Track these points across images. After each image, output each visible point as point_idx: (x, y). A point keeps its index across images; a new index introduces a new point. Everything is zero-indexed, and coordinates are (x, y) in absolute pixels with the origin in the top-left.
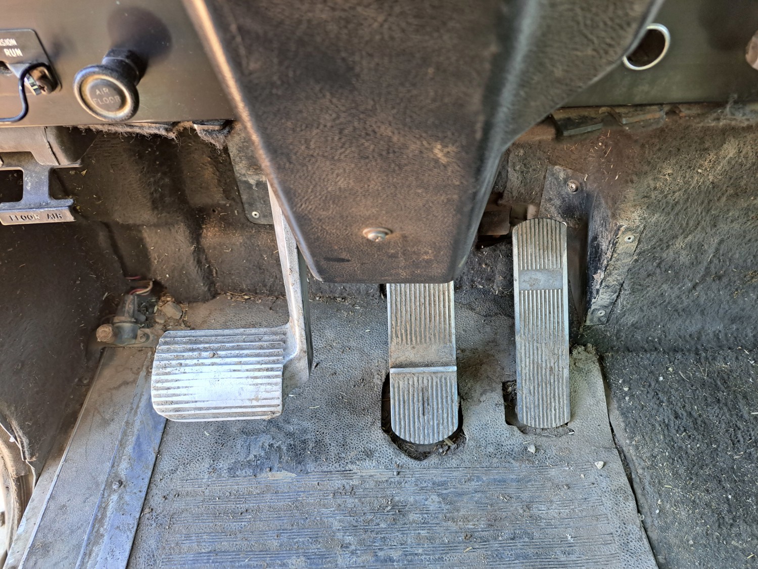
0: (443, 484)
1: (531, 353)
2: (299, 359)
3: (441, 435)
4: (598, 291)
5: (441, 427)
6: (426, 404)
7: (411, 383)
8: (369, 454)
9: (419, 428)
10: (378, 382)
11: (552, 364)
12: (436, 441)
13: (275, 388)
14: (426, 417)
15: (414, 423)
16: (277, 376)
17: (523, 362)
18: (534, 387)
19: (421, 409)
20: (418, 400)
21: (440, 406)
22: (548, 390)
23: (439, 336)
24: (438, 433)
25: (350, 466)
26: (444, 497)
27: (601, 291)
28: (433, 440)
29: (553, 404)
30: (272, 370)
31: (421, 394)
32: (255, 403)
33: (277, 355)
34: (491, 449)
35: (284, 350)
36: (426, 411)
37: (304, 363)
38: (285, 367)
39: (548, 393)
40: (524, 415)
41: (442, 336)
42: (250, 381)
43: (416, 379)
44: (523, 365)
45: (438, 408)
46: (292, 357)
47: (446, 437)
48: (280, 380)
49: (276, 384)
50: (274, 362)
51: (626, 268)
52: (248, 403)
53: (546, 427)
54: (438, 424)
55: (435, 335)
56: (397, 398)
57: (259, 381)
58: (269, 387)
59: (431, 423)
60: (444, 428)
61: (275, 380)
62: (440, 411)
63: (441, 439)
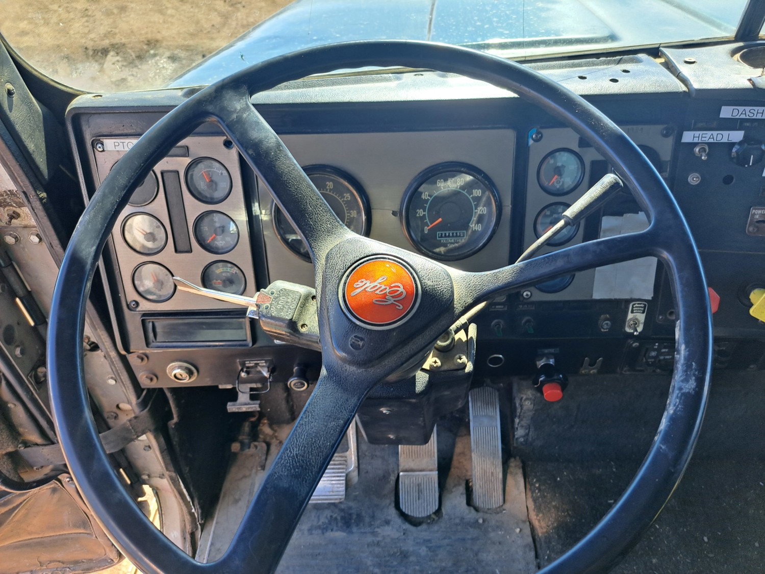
0: (429, 541)
1: (481, 463)
2: (353, 471)
3: (428, 511)
4: (517, 428)
5: (429, 507)
6: (420, 493)
7: (412, 480)
8: (387, 522)
9: (416, 508)
10: (393, 478)
11: (492, 470)
12: (426, 515)
13: (342, 486)
14: (420, 501)
15: (413, 504)
16: (343, 480)
17: (476, 469)
18: (483, 484)
19: (417, 496)
20: (416, 491)
21: (428, 494)
22: (491, 485)
23: (428, 453)
24: (427, 510)
25: (377, 530)
26: (430, 548)
27: (519, 428)
28: (424, 514)
29: (493, 494)
30: (340, 476)
31: (417, 488)
32: (331, 493)
33: (343, 469)
34: (457, 521)
35: (346, 466)
36: (420, 497)
37: (356, 473)
38: (347, 475)
39: (491, 487)
40: (478, 500)
41: (430, 453)
42: (329, 482)
43: (414, 479)
44: (476, 471)
45: (427, 496)
46: (350, 470)
47: (431, 513)
48: (344, 482)
49: (342, 484)
50: (341, 473)
51: (530, 417)
52: (328, 494)
53: (489, 507)
54: (427, 506)
55: (425, 453)
56: (404, 490)
57: (334, 482)
58: (339, 485)
59: (423, 504)
60: (430, 508)
61: (342, 482)
62: (428, 498)
63: (429, 514)
